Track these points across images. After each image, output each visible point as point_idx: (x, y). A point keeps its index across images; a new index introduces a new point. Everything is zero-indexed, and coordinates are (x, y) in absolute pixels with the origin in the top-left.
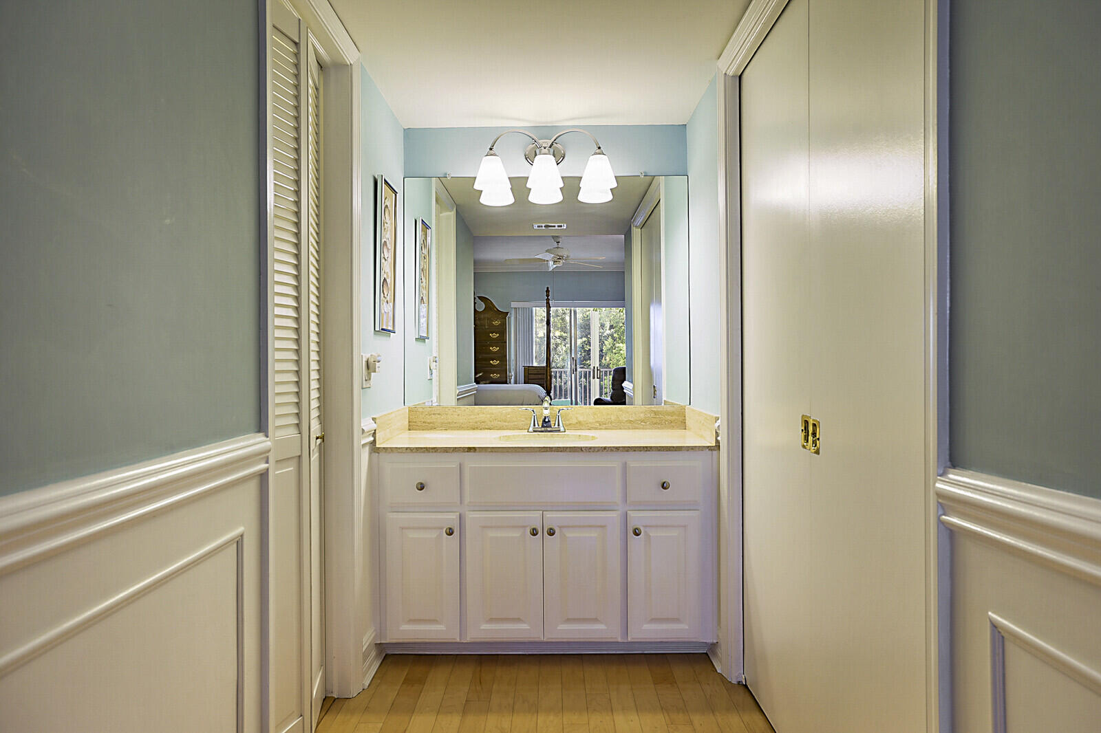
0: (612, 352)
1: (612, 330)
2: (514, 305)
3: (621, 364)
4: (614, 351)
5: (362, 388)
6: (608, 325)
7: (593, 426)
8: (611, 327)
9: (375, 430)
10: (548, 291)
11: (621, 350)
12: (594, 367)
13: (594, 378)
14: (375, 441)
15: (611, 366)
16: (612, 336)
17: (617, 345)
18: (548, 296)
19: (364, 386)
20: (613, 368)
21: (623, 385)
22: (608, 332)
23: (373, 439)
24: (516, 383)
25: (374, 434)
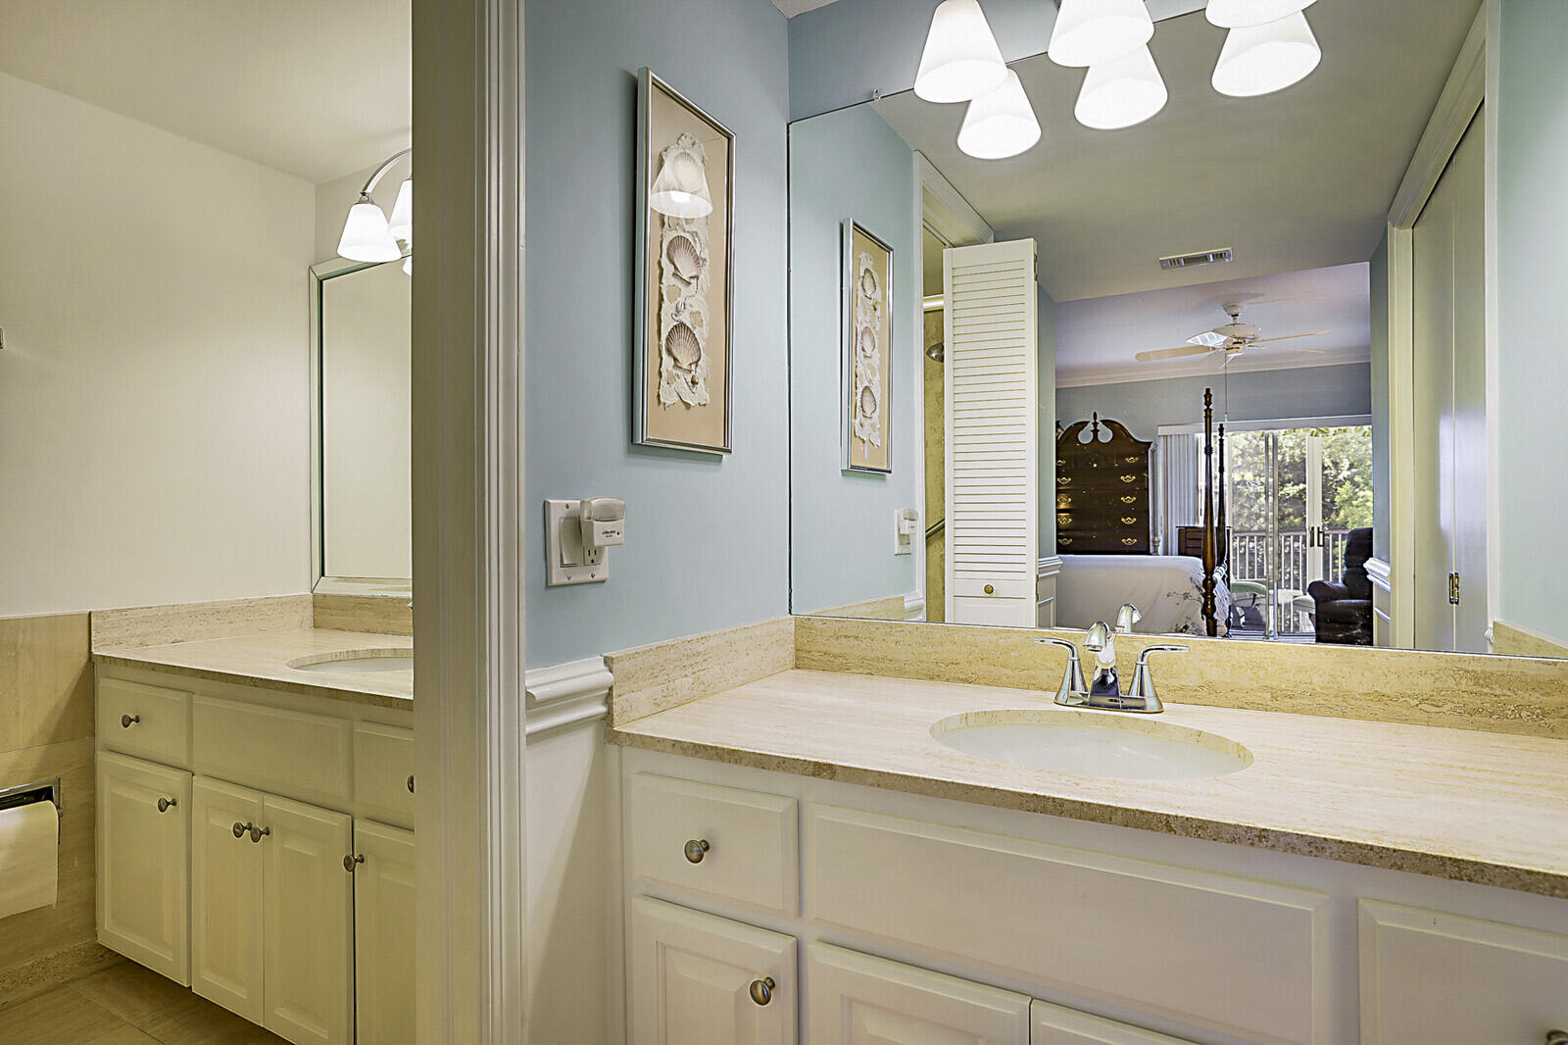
0: (1352, 505)
1: (1353, 470)
2: (1162, 431)
3: (1368, 522)
4: (1355, 503)
5: (548, 586)
6: (1346, 464)
7: (1250, 699)
8: (1351, 466)
9: (611, 689)
10: (1208, 394)
11: (1367, 501)
12: (1313, 528)
13: (1312, 545)
14: (610, 713)
15: (1349, 526)
16: (1351, 479)
17: (1361, 493)
18: (1208, 403)
19: (555, 581)
20: (1351, 527)
21: (1365, 565)
22: (1345, 474)
23: (603, 709)
24: (1166, 553)
25: (608, 699)
